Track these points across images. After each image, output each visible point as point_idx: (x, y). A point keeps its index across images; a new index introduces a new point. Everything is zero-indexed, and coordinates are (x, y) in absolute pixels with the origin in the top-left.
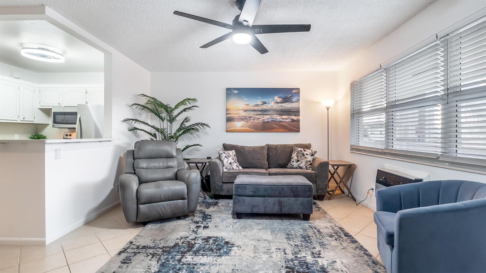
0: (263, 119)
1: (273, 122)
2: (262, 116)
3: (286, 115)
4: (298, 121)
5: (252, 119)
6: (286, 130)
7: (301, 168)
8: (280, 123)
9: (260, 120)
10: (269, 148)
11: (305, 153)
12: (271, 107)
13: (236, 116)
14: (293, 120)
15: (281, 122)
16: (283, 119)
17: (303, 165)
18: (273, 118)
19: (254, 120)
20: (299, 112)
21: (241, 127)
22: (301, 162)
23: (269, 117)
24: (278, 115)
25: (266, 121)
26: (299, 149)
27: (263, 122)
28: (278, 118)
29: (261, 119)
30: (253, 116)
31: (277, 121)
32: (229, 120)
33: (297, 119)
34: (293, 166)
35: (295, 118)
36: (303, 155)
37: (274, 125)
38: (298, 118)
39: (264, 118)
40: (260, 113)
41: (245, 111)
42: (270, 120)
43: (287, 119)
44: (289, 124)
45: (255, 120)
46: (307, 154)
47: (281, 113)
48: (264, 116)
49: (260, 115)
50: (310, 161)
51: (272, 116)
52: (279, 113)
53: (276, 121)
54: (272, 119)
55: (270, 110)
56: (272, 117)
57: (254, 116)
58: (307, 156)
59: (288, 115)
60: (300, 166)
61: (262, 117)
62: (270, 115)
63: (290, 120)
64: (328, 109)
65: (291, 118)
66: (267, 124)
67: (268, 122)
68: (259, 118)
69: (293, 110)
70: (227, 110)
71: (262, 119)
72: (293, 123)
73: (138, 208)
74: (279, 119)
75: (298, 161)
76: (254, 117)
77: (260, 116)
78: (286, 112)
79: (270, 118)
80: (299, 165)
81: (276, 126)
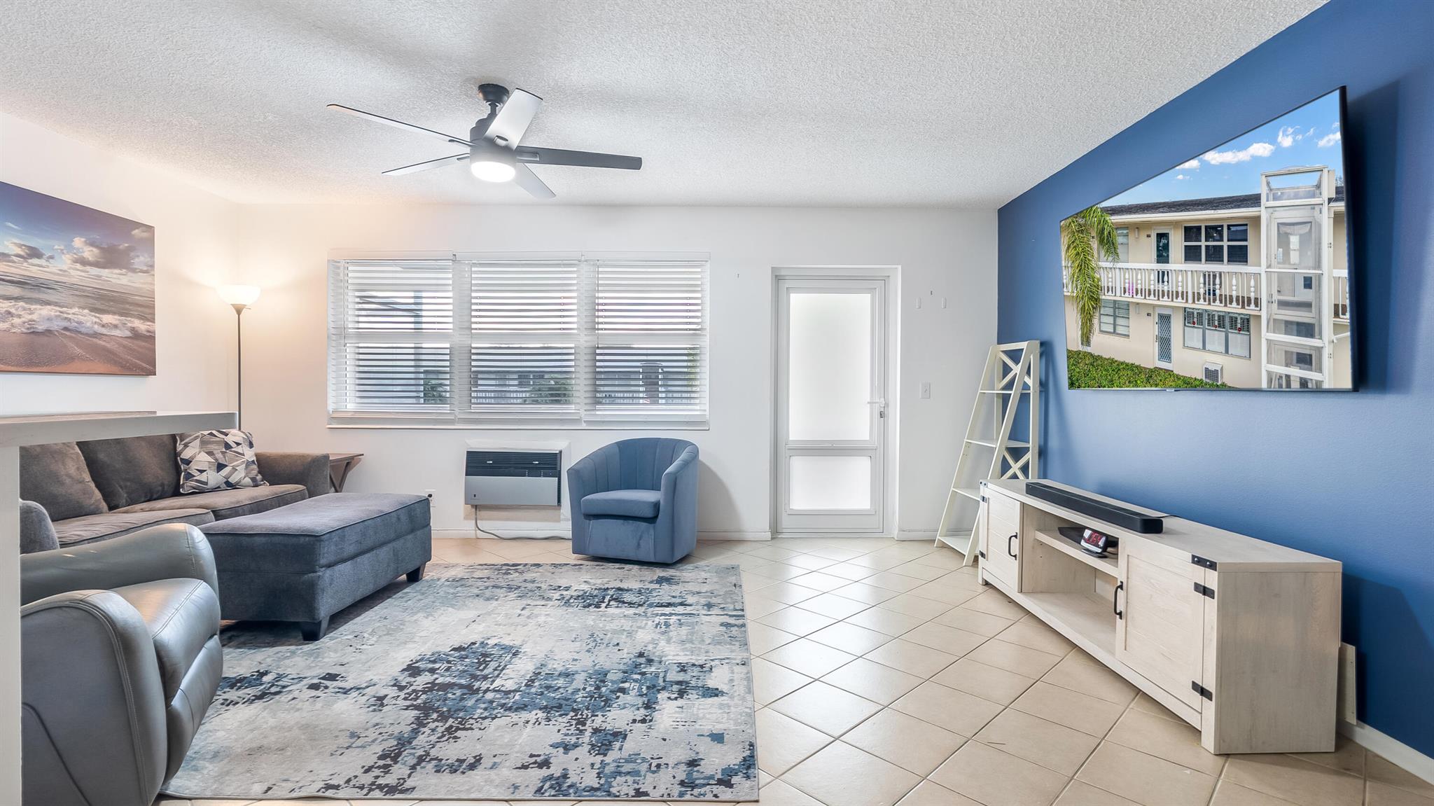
0: (30, 317)
1: (68, 333)
2: (27, 306)
3: (114, 313)
4: (150, 338)
6: (115, 369)
7: (230, 486)
8: (94, 340)
9: (16, 321)
11: (229, 439)
12: (58, 274)
14: (136, 335)
15: (96, 335)
16: (103, 326)
17: (239, 475)
18: (69, 320)
20: (152, 307)
22: (234, 469)
23: (53, 313)
24: (86, 311)
25: (41, 328)
27: (28, 329)
28: (88, 320)
29: (19, 316)
31: (83, 330)
33: (149, 331)
34: (206, 483)
35: (141, 326)
36: (228, 446)
37: (71, 344)
38: (151, 329)
39: (34, 317)
40: (14, 291)
42: (56, 325)
43: (116, 326)
44: (124, 347)
46: (238, 444)
47: (98, 305)
48: (33, 307)
49: (17, 299)
51: (64, 309)
52: (91, 301)
53: (80, 332)
54: (66, 324)
55: (56, 287)
56: (65, 315)
59: (121, 315)
60: (232, 480)
61: (24, 309)
62: (56, 304)
63: (128, 334)
64: (239, 312)
65: (129, 325)
66: (44, 340)
67: (48, 332)
68: (9, 313)
69: (136, 298)
71: (23, 319)
72: (136, 342)
74: (88, 324)
75: (220, 467)
77: (13, 303)
78: (112, 301)
79: (56, 316)
80: (227, 477)
81: (78, 351)
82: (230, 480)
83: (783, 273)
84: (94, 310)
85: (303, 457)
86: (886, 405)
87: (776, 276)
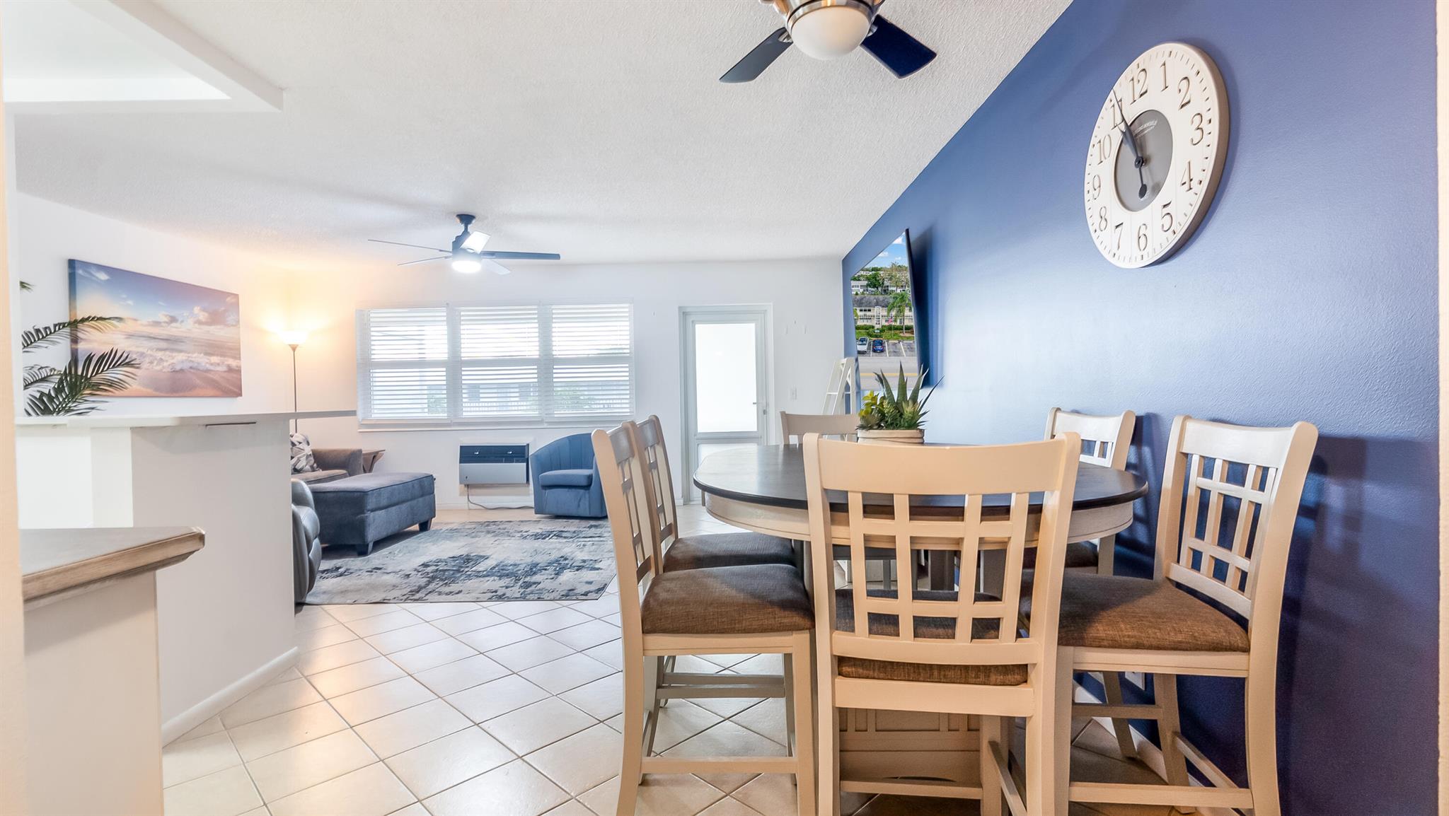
0: (172, 361)
1: (192, 370)
2: (170, 354)
3: (217, 355)
4: (238, 371)
5: (147, 360)
8: (207, 374)
9: (165, 364)
12: (187, 332)
14: (230, 370)
15: (208, 371)
16: (212, 364)
17: (302, 464)
18: (193, 362)
19: (151, 363)
20: (239, 349)
22: (299, 460)
23: (184, 358)
24: (202, 355)
25: (178, 368)
27: (171, 369)
28: (202, 360)
29: (167, 361)
30: (149, 352)
31: (201, 368)
33: (237, 366)
35: (233, 363)
36: (293, 444)
37: (194, 378)
38: (239, 364)
40: (163, 345)
42: (186, 366)
43: (219, 364)
44: (223, 378)
45: (155, 364)
46: (300, 443)
47: (209, 350)
48: (174, 354)
49: (165, 350)
51: (190, 355)
52: (205, 348)
53: (199, 370)
54: (191, 365)
55: (185, 340)
56: (191, 359)
57: (151, 353)
58: (301, 446)
59: (221, 356)
60: (299, 466)
61: (169, 356)
62: (186, 352)
63: (225, 368)
64: (294, 349)
65: (226, 363)
66: (180, 375)
67: (182, 370)
68: (161, 359)
69: (230, 344)
71: (168, 363)
72: (230, 374)
74: (203, 364)
76: (151, 356)
77: (163, 352)
78: (216, 347)
79: (186, 360)
81: (198, 382)
82: (296, 467)
83: (688, 310)
84: (207, 354)
85: (344, 451)
86: (767, 405)
87: (683, 313)
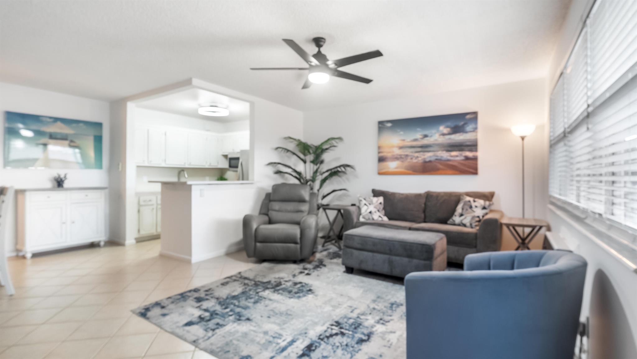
0: (424, 157)
1: (437, 161)
2: (422, 153)
3: (457, 151)
4: (475, 159)
5: (409, 157)
6: (457, 172)
7: (465, 225)
8: (447, 162)
9: (420, 159)
10: (429, 196)
11: (473, 204)
13: (389, 155)
14: (467, 158)
15: (448, 160)
16: (451, 156)
17: (467, 221)
19: (412, 159)
20: (476, 145)
21: (396, 168)
22: (466, 218)
24: (444, 152)
25: (428, 160)
26: (468, 198)
27: (423, 161)
28: (445, 155)
29: (420, 157)
30: (411, 154)
31: (443, 159)
32: (381, 160)
33: (474, 156)
34: (455, 221)
35: (470, 154)
36: (471, 207)
37: (438, 165)
40: (419, 149)
41: (401, 148)
42: (433, 159)
43: (457, 156)
44: (461, 163)
46: (476, 207)
47: (449, 149)
48: (425, 154)
49: (420, 152)
50: (478, 217)
51: (436, 153)
52: (446, 148)
54: (436, 158)
55: (433, 145)
56: (436, 155)
58: (475, 209)
59: (459, 151)
61: (422, 155)
62: (433, 151)
63: (463, 158)
64: (523, 139)
65: (464, 155)
66: (429, 164)
67: (430, 161)
68: (418, 157)
69: (467, 143)
70: (379, 148)
71: (422, 158)
72: (467, 161)
73: (255, 245)
75: (461, 215)
76: (411, 156)
78: (456, 146)
79: (433, 155)
80: (462, 221)
81: (441, 166)
84: (448, 151)
